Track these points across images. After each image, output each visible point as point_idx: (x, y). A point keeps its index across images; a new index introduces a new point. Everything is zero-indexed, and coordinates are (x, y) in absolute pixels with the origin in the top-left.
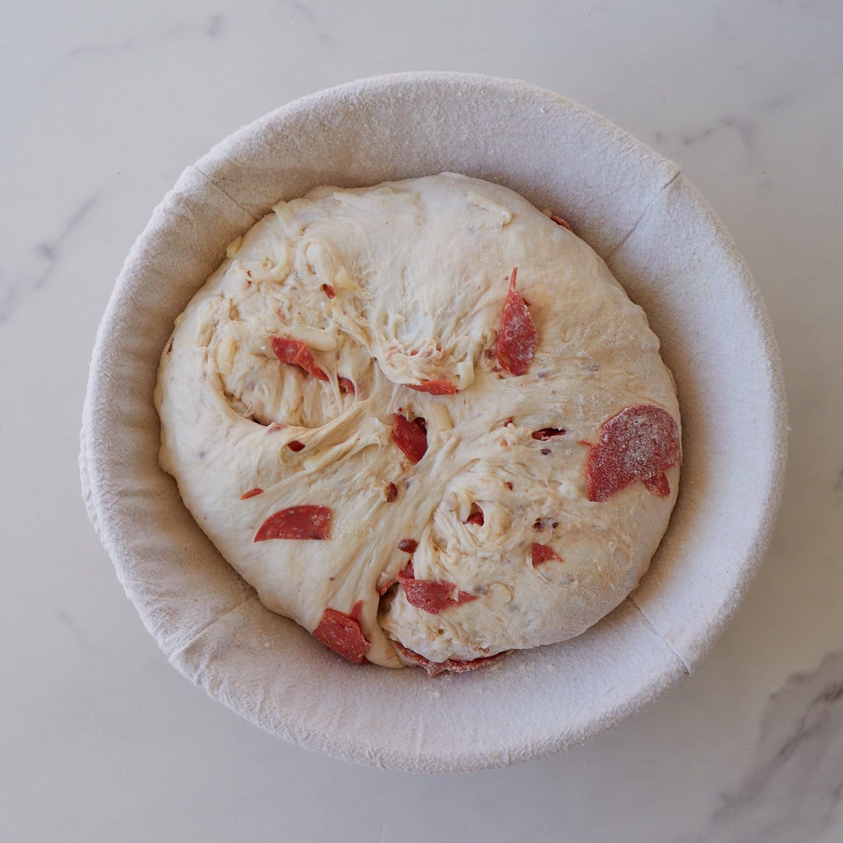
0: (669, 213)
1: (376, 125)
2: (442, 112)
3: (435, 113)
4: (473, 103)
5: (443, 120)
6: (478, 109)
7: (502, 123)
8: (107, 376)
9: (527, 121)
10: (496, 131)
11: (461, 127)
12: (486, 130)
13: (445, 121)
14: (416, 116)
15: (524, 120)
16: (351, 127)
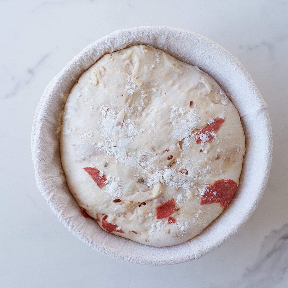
0: (256, 118)
1: (183, 46)
2: (205, 53)
3: (202, 52)
4: (216, 56)
5: (204, 55)
6: (216, 58)
7: (221, 65)
8: (61, 82)
9: (228, 69)
10: (218, 66)
11: (208, 60)
12: (215, 64)
13: (204, 56)
14: (196, 50)
15: (228, 68)
16: (175, 43)
